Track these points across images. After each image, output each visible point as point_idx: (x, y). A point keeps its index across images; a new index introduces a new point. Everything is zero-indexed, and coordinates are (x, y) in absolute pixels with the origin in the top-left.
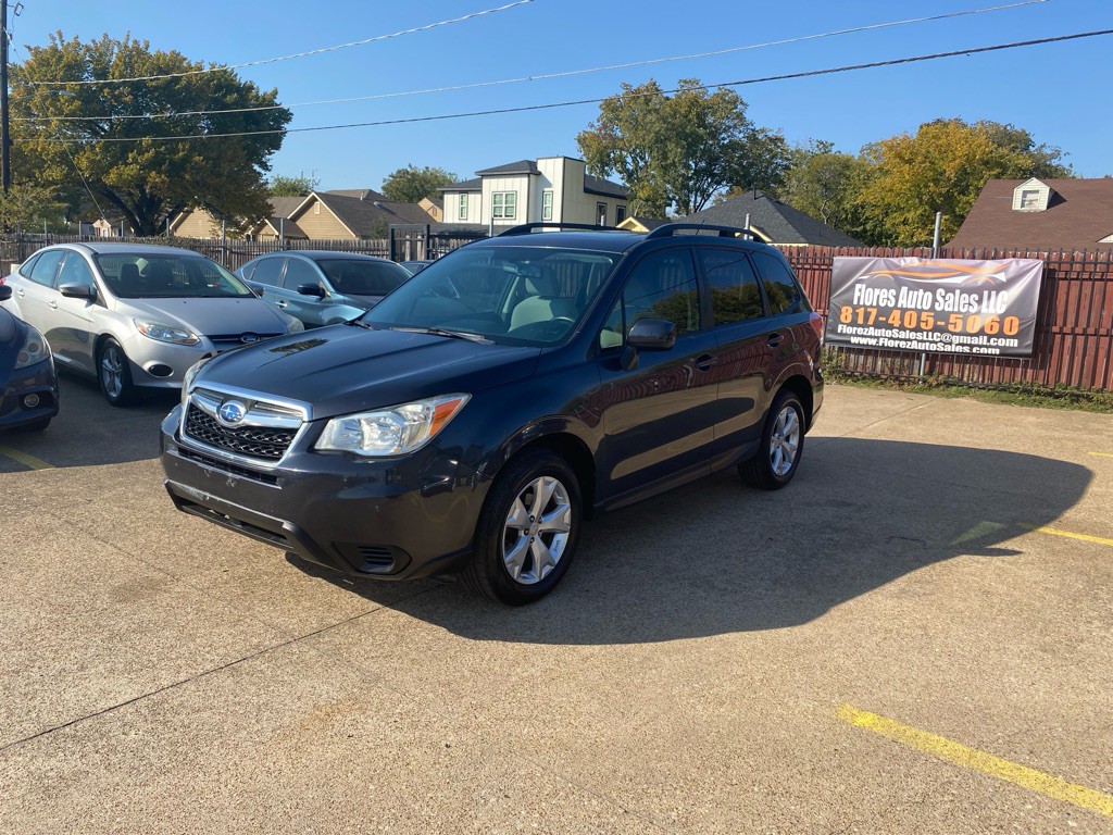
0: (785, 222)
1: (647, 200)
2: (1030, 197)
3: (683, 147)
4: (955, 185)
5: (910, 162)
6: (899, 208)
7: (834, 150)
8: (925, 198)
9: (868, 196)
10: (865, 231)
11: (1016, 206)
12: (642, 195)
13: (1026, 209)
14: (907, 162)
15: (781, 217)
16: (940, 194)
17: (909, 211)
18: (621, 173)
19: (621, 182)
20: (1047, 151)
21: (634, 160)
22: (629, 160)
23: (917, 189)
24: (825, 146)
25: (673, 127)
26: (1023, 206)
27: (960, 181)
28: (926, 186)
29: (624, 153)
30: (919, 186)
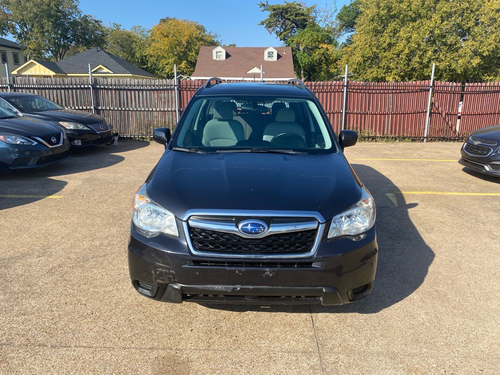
0: (117, 63)
1: (34, 50)
2: (219, 54)
3: (52, 22)
4: (186, 48)
5: (167, 36)
6: (164, 57)
7: (121, 28)
8: (176, 53)
9: (148, 51)
10: (147, 67)
11: (214, 58)
12: (31, 48)
13: (218, 59)
14: (165, 36)
15: (114, 61)
16: (181, 52)
17: (169, 59)
18: (13, 34)
19: (14, 40)
20: (213, 34)
21: (21, 27)
22: (18, 27)
23: (172, 49)
24: (118, 26)
25: (43, 11)
26: (217, 58)
27: (187, 46)
28: (176, 48)
29: (13, 23)
30: (172, 47)
